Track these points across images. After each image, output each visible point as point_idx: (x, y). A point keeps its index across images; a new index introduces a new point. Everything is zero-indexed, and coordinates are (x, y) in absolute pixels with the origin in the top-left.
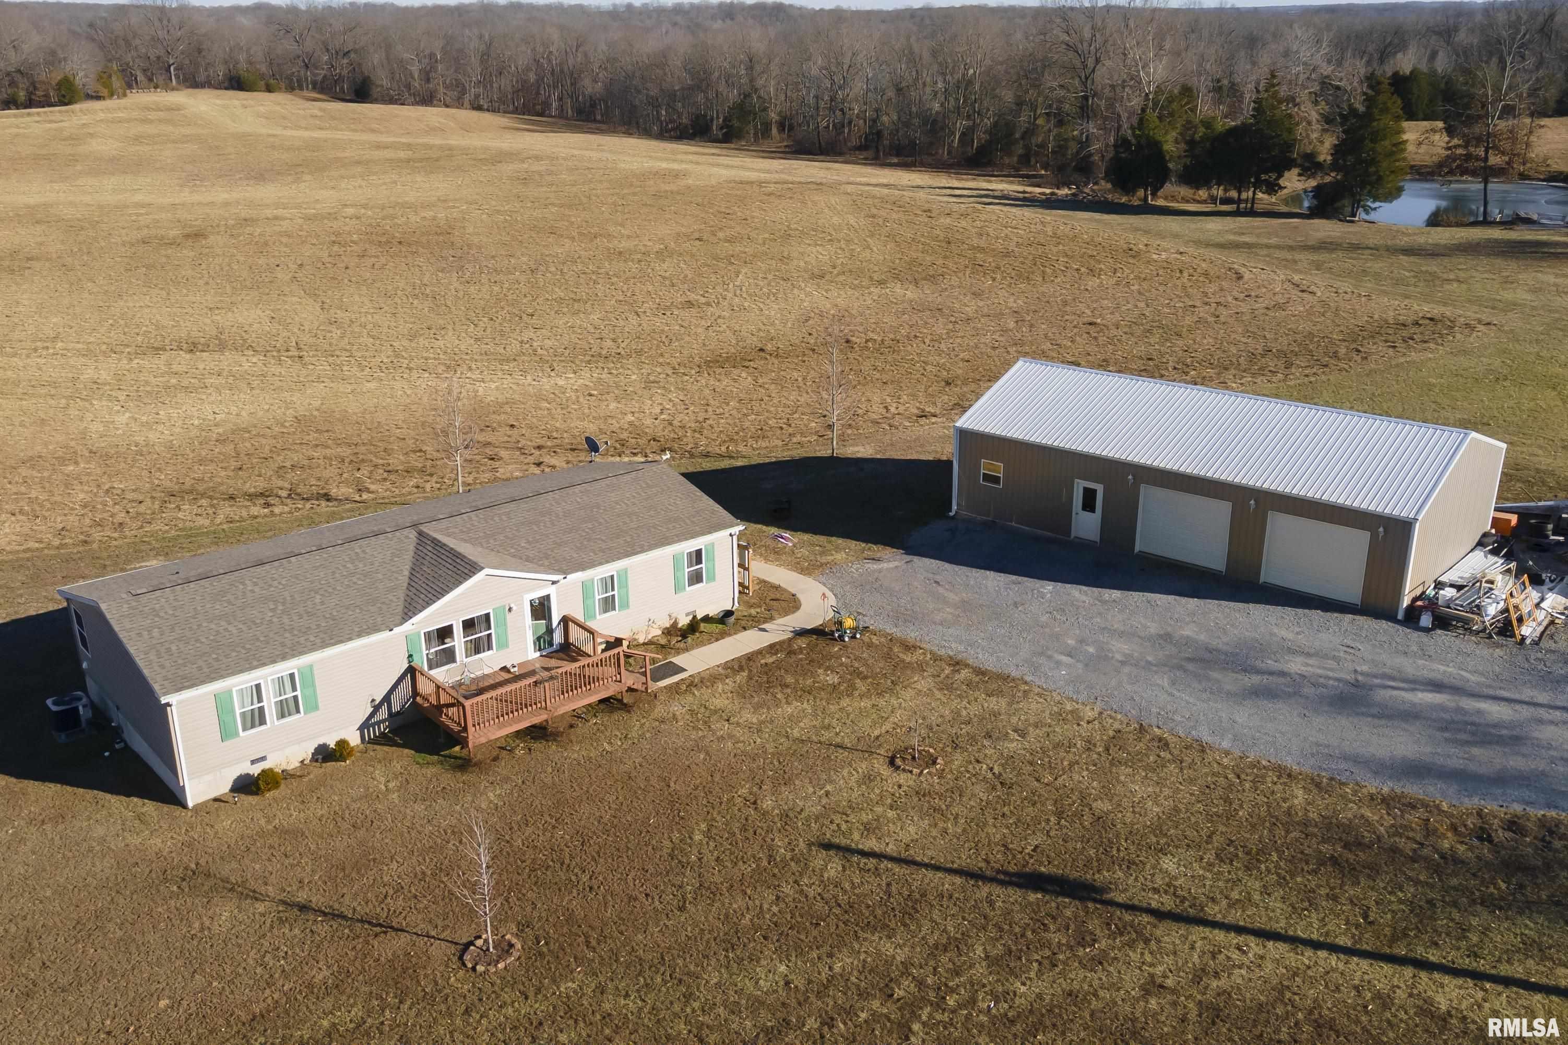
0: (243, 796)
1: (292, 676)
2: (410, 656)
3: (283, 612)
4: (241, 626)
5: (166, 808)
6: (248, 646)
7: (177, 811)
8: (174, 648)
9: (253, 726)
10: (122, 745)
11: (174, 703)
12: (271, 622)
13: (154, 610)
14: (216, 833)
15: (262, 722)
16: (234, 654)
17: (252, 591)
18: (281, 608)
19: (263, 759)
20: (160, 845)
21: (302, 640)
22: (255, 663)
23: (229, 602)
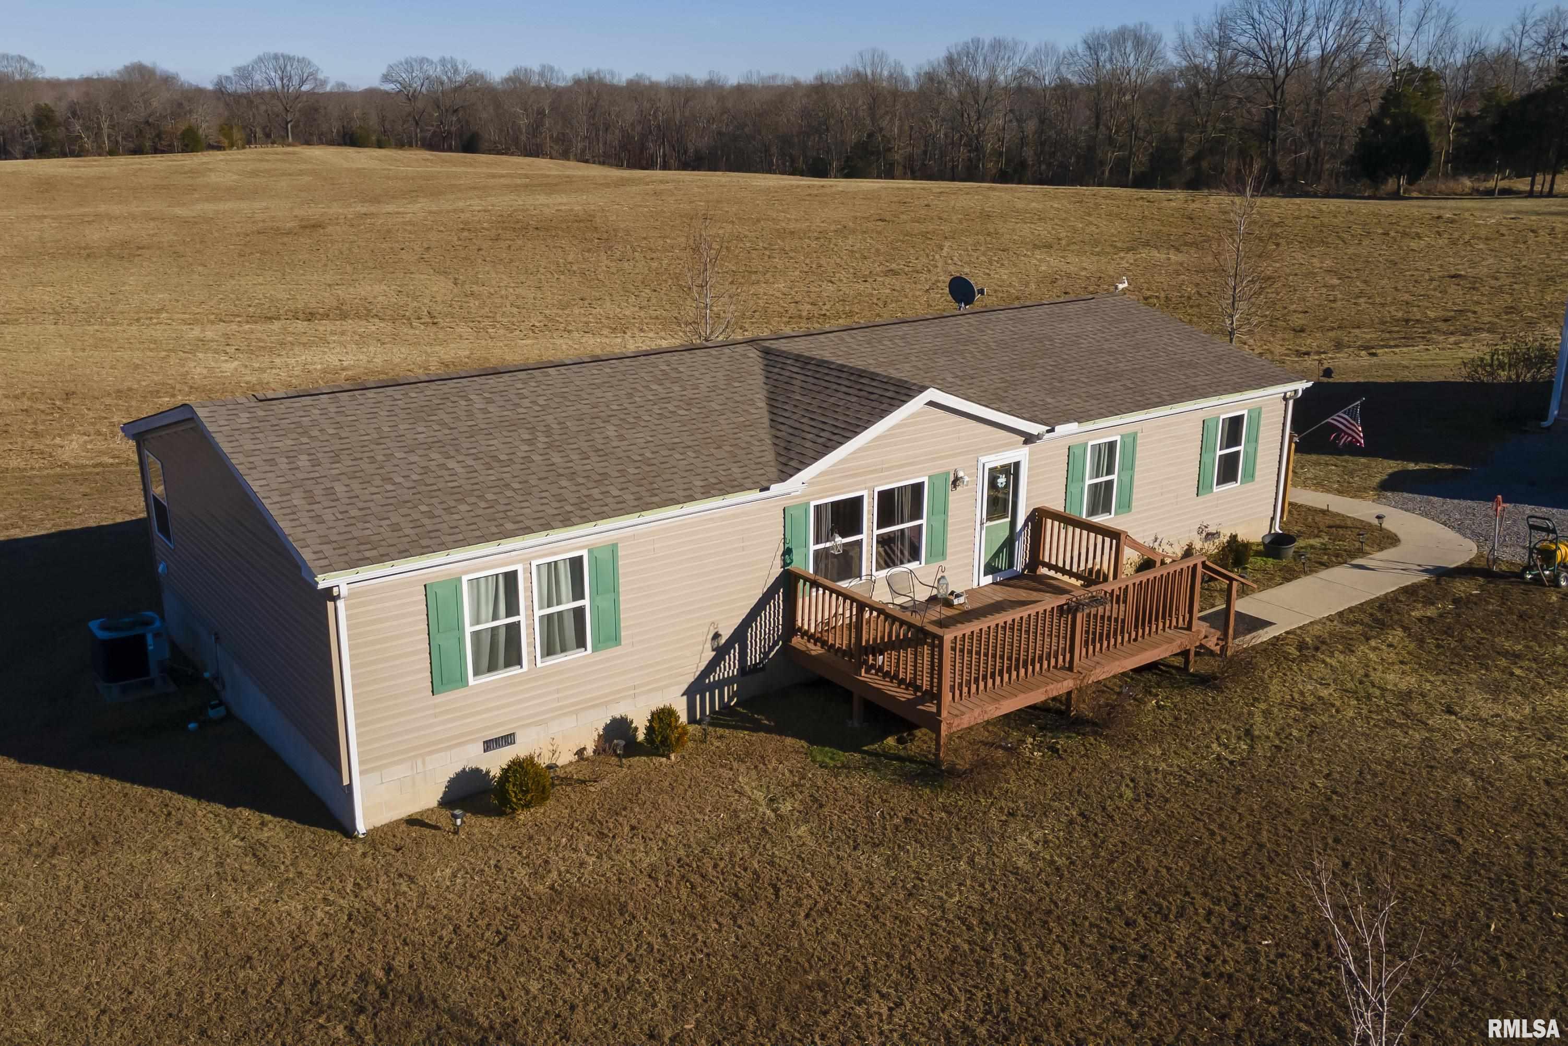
0: (470, 819)
1: (576, 564)
2: (787, 552)
3: (549, 446)
4: (470, 462)
5: (308, 834)
6: (489, 496)
7: (334, 842)
8: (339, 488)
9: (492, 668)
10: (221, 711)
11: (344, 591)
12: (527, 459)
13: (299, 424)
14: (423, 894)
15: (514, 658)
16: (463, 507)
17: (485, 411)
18: (543, 439)
19: (508, 740)
20: (299, 916)
21: (596, 493)
22: (509, 526)
23: (443, 424)
